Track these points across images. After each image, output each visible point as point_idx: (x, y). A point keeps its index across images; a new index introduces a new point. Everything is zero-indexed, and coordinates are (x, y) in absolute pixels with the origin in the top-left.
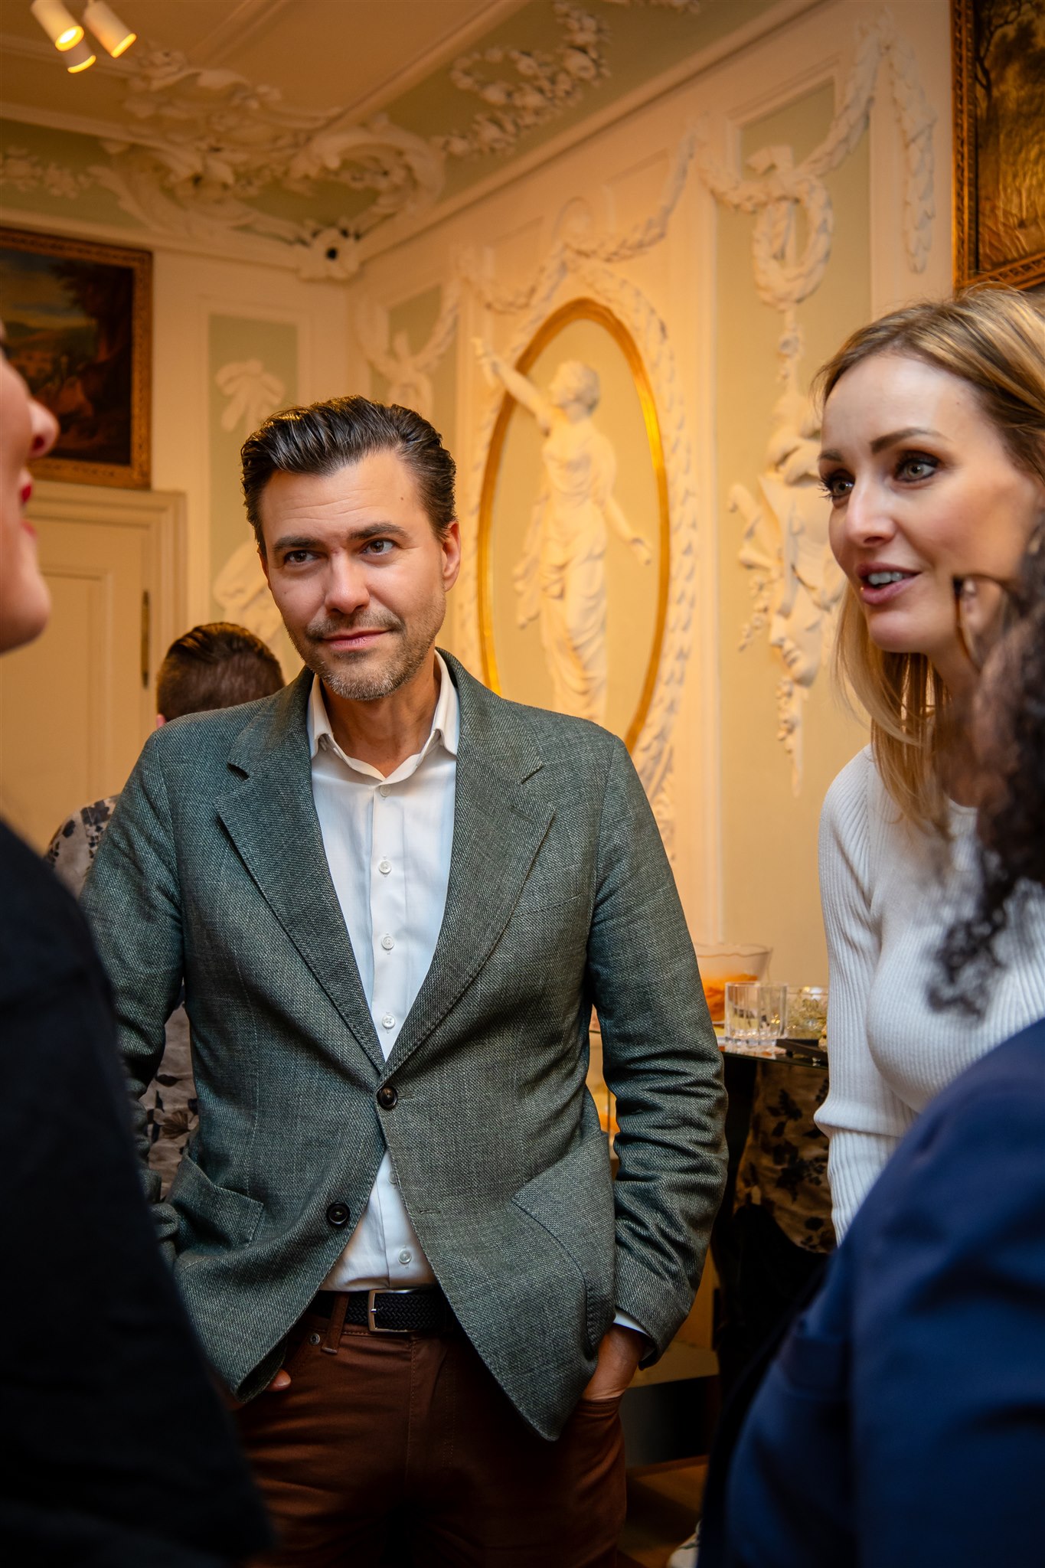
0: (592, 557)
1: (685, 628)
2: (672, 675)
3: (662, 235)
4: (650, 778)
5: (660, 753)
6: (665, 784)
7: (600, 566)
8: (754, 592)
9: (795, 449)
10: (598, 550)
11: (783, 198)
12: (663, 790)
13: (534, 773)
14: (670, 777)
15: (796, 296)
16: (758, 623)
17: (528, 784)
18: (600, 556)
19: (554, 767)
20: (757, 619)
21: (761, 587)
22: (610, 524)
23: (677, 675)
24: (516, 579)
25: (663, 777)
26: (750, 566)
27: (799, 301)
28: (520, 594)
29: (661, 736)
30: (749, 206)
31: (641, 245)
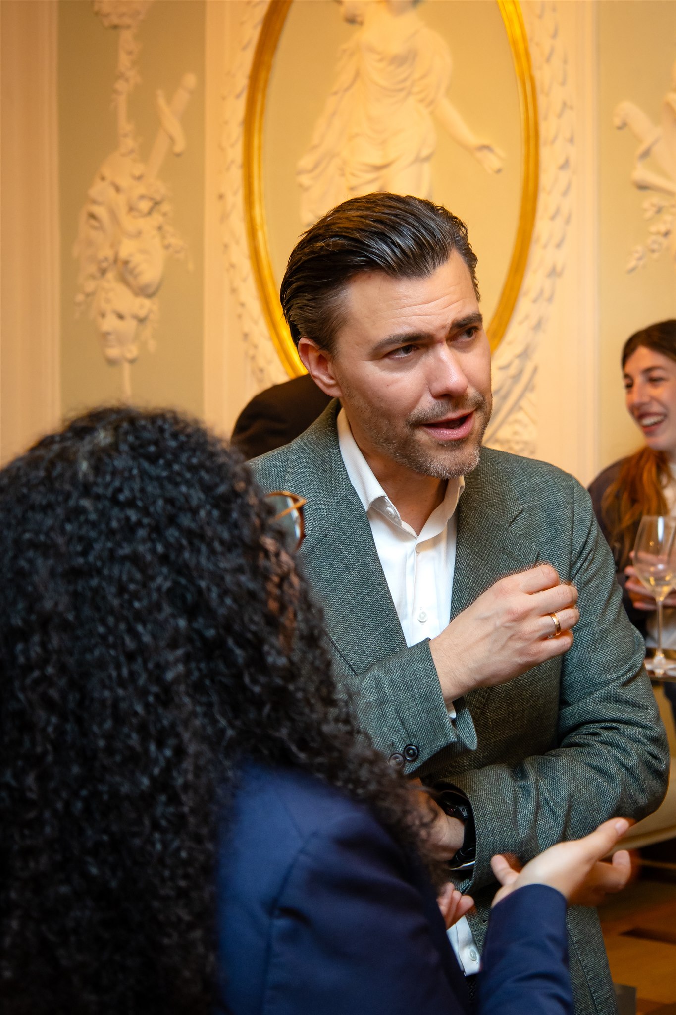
0: (420, 160)
1: (558, 246)
2: (542, 292)
4: (505, 398)
5: (520, 373)
6: (524, 403)
7: (427, 167)
8: (650, 214)
10: (425, 152)
12: (521, 408)
13: (517, 516)
14: (531, 396)
16: (655, 247)
17: (513, 526)
18: (427, 158)
19: (531, 509)
20: (654, 242)
21: (659, 210)
22: (441, 125)
23: (547, 294)
24: (300, 173)
25: (521, 396)
26: (643, 187)
28: (305, 189)
29: (525, 355)
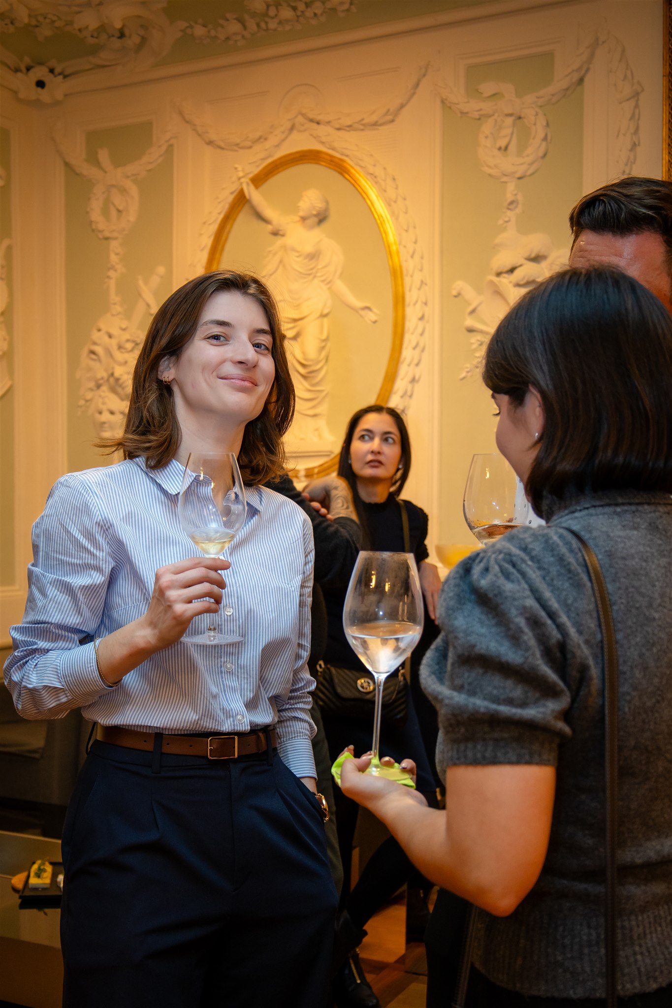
0: (321, 316)
1: (417, 365)
2: (406, 392)
3: (393, 121)
7: (327, 322)
8: (475, 346)
9: (521, 266)
10: (325, 311)
11: (511, 115)
15: (518, 175)
18: (327, 315)
21: (482, 344)
22: (335, 295)
23: (409, 393)
27: (520, 178)
30: (476, 115)
31: (375, 124)
